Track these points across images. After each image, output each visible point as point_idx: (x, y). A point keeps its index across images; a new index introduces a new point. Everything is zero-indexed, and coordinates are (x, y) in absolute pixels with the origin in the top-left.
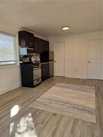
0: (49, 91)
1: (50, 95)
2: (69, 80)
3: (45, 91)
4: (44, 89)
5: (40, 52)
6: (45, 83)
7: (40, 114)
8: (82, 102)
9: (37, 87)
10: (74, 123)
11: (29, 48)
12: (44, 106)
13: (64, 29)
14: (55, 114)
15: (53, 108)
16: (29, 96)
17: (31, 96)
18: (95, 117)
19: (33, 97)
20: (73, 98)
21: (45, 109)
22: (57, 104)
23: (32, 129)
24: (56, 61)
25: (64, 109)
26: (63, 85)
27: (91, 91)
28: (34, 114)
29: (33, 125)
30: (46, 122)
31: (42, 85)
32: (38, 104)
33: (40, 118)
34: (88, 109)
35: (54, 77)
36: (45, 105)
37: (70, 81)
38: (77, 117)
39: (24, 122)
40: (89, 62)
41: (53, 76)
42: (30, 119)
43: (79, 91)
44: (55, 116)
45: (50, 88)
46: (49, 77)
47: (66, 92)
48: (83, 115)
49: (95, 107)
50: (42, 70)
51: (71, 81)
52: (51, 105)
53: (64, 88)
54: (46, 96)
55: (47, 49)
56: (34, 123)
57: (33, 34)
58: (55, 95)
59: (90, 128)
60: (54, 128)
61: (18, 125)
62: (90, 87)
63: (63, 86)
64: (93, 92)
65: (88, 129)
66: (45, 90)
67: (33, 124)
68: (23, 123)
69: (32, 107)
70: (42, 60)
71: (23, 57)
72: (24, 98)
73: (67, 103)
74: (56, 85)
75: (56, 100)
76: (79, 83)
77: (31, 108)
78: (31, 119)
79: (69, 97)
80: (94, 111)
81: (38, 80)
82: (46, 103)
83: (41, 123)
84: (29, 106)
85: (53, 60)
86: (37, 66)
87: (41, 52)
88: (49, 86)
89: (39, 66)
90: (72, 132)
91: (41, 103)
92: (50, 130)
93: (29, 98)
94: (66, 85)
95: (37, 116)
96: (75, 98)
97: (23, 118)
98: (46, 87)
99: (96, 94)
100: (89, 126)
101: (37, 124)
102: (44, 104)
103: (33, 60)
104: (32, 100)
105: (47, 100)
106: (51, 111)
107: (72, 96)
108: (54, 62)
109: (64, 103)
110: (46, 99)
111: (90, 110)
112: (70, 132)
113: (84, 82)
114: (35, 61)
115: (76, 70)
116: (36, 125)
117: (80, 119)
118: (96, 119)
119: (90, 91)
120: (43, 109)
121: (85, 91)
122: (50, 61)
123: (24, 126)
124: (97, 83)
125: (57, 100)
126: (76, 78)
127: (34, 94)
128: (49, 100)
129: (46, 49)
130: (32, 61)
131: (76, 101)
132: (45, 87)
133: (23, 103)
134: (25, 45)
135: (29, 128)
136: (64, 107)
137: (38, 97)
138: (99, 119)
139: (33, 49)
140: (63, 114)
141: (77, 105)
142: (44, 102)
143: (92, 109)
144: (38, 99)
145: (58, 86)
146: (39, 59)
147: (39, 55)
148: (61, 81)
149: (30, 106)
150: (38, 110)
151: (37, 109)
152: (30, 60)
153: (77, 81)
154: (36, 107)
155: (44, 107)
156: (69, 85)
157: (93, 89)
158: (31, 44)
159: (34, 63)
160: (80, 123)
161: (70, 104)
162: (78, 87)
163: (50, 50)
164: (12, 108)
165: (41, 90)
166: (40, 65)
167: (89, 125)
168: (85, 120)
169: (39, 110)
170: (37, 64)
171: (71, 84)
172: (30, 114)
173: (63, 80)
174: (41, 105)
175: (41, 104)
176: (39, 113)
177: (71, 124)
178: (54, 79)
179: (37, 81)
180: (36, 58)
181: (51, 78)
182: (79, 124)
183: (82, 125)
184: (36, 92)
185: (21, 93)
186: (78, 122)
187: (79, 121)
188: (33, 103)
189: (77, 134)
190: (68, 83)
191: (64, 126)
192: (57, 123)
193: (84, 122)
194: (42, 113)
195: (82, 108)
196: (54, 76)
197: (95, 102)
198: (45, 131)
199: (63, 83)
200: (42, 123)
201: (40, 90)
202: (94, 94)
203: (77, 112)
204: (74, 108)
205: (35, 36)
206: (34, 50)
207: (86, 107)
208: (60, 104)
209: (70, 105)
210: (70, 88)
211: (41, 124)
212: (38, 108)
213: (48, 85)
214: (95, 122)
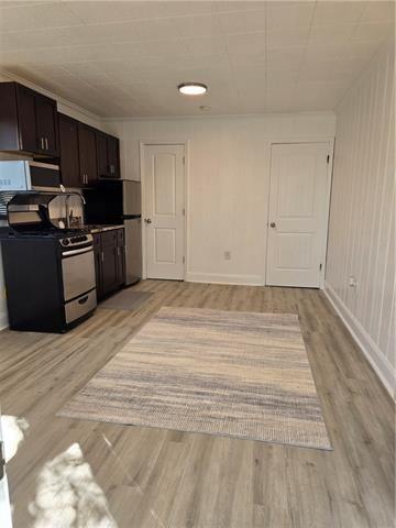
0: (133, 341)
1: (143, 358)
2: (205, 294)
3: (116, 344)
4: (113, 335)
5: (85, 179)
6: (111, 312)
7: (117, 441)
8: (266, 377)
9: (82, 326)
10: (257, 461)
11: (35, 160)
12: (127, 405)
14: (178, 436)
15: (165, 409)
16: (52, 371)
17: (61, 372)
18: (321, 427)
19: (73, 373)
20: (233, 362)
21: (135, 420)
22: (181, 391)
23: (99, 514)
24: (148, 222)
25: (209, 409)
26: (187, 312)
27: (289, 332)
28: (93, 445)
29: (97, 495)
30: (149, 472)
31: (100, 321)
32: (101, 402)
33: (124, 461)
34: (292, 400)
35: (145, 284)
36: (131, 401)
37: (207, 297)
38: (262, 437)
39: (56, 487)
40: (273, 225)
41: (138, 281)
42: (80, 467)
43: (250, 334)
44: (180, 441)
45: (134, 329)
46: (124, 286)
47: (203, 342)
48: (280, 423)
49: (314, 391)
50: (97, 258)
51: (213, 298)
52: (157, 401)
53: (191, 325)
54: (130, 365)
55: (112, 170)
56: (101, 484)
57: (53, 103)
58: (163, 355)
59: (314, 471)
60: (185, 492)
61: (31, 508)
62: (279, 315)
63: (185, 321)
64: (296, 333)
65: (309, 476)
66: (114, 340)
67: (98, 490)
68: (52, 491)
69: (75, 415)
70: (92, 217)
71: (13, 202)
72: (29, 381)
73: (215, 386)
74: (156, 317)
75: (172, 377)
76: (242, 302)
77: (74, 424)
78: (84, 471)
79: (220, 361)
80: (315, 405)
81: (85, 299)
82: (133, 395)
83: (130, 478)
84: (63, 414)
85: (140, 216)
86: (78, 240)
87: (91, 183)
88: (130, 321)
89: (86, 239)
90: (259, 498)
91: (112, 395)
92: (172, 503)
93: (56, 379)
94: (197, 313)
95: (109, 452)
96: (241, 360)
97: (46, 474)
98: (121, 325)
99: (307, 340)
100: (312, 465)
101: (114, 487)
102: (127, 396)
103: (54, 213)
104: (71, 386)
105: (135, 380)
106: (162, 426)
107: (229, 356)
108: (140, 222)
109: (204, 385)
110: (131, 378)
111: (301, 401)
112: (250, 499)
113: (261, 298)
114: (64, 220)
115: (227, 255)
116: (110, 491)
117: (274, 441)
118: (329, 433)
119: (284, 331)
120: (125, 420)
121: (268, 331)
122: (125, 221)
123: (63, 507)
124: (301, 300)
125: (175, 378)
126: (227, 286)
127: (73, 361)
128: (143, 379)
129: (108, 168)
130: (51, 217)
131: (246, 375)
132: (114, 325)
133: (34, 405)
134: (18, 147)
135: (85, 510)
136: (208, 402)
137: (96, 372)
138: (335, 431)
139: (57, 167)
140: (209, 429)
141: (253, 389)
142: (125, 391)
143: (307, 397)
144: (96, 382)
145: (165, 318)
146: (78, 212)
147: (79, 191)
148: (174, 299)
149: (69, 415)
150: (104, 426)
151: (101, 423)
152: (43, 212)
153: (231, 295)
154: (95, 416)
155: (130, 412)
156: (206, 312)
157: (294, 324)
158: (45, 144)
159: (62, 225)
160: (277, 457)
161: (225, 388)
162: (241, 318)
163: (125, 175)
165: (101, 337)
166: (90, 238)
167: (310, 461)
168: (293, 443)
169: (111, 423)
170: (74, 233)
171: (214, 308)
172: (75, 450)
173: (179, 295)
174: (114, 404)
175: (113, 399)
176: (114, 438)
177: (248, 468)
178: (145, 290)
179: (80, 302)
180: (66, 208)
181: (130, 289)
182: (276, 459)
183: (287, 465)
184: (81, 349)
185: (13, 360)
186: (270, 455)
187: (275, 450)
188: (78, 398)
189: (279, 503)
190: (201, 305)
191: (222, 475)
192: (196, 468)
193: (290, 450)
194: (124, 438)
195: (274, 397)
196: (144, 277)
197: (310, 371)
198: (153, 512)
199: (181, 306)
200: (137, 479)
201: (97, 341)
202: (301, 340)
203: (260, 416)
204: (246, 400)
205: (60, 109)
206: (60, 171)
207: (284, 393)
208: (191, 392)
209: (226, 393)
210: (214, 323)
211: (131, 485)
212: (107, 417)
213: (124, 317)
214: (328, 447)
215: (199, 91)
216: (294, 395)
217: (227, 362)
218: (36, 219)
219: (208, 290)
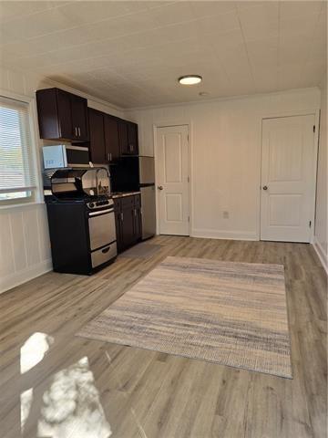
0: (141, 282)
1: (148, 296)
2: (205, 247)
3: (128, 285)
4: (127, 278)
5: (110, 157)
6: (129, 260)
7: (115, 358)
8: (245, 315)
9: (105, 270)
10: (224, 382)
11: (73, 144)
12: (127, 331)
13: (185, 81)
14: (163, 357)
15: (156, 336)
16: (78, 303)
17: (84, 304)
18: (286, 359)
19: (92, 305)
20: (219, 302)
21: (132, 343)
22: (170, 323)
23: (93, 407)
24: (160, 188)
25: (192, 337)
26: (187, 261)
27: (273, 279)
28: (98, 359)
29: (94, 396)
30: (136, 383)
31: (119, 267)
32: (109, 327)
33: (118, 372)
34: (265, 336)
35: (158, 238)
36: (131, 328)
37: (207, 249)
38: (232, 363)
39: (66, 387)
40: (265, 188)
41: (152, 236)
42: (85, 374)
43: (237, 280)
44: (164, 361)
45: (144, 274)
46: (140, 240)
47: (197, 286)
48: (251, 353)
49: (287, 329)
50: (118, 218)
51: (211, 250)
52: (151, 329)
53: (189, 272)
54: (135, 300)
55: (132, 148)
56: (98, 388)
57: (85, 101)
58: (163, 294)
59: (272, 394)
60: (161, 399)
61: (46, 399)
62: (268, 265)
63: (184, 268)
64: (279, 280)
65: (267, 398)
66: (128, 282)
67: (96, 392)
68: (63, 389)
69: (89, 336)
70: (116, 187)
71: (54, 177)
72: (61, 309)
73: (200, 320)
74: (162, 265)
75: (165, 312)
76: (236, 254)
77: (87, 342)
78: (89, 376)
79: (207, 301)
80: (284, 341)
81: (107, 250)
82: (133, 324)
83: (121, 385)
84: (80, 334)
85: (153, 184)
86: (101, 204)
87: (114, 160)
88: (141, 267)
89: (108, 203)
90: (219, 411)
91: (118, 323)
92: (150, 406)
93: (80, 309)
94: (196, 262)
95: (109, 364)
96: (227, 302)
97: (60, 374)
98: (133, 270)
99: (289, 287)
100: (272, 389)
101: (108, 390)
102: (129, 324)
103: (86, 184)
104: (89, 314)
105: (138, 312)
106: (152, 348)
107: (216, 297)
108: (154, 189)
109: (191, 319)
110: (133, 310)
111: (272, 336)
112: (213, 410)
113: (253, 250)
114: (95, 189)
115: (226, 214)
116: (104, 394)
117: (242, 367)
118: (292, 364)
119: (267, 279)
120: (124, 342)
121: (254, 278)
122: (141, 189)
123: (67, 400)
124: (291, 253)
125: (169, 312)
126: (226, 241)
127: (93, 297)
128: (143, 312)
129: (129, 148)
130: (84, 187)
131: (228, 313)
132: (128, 270)
133: (62, 326)
134: (58, 135)
135: (82, 406)
136: (192, 333)
137: (109, 305)
138: (299, 364)
139: (86, 149)
140: (189, 353)
141: (233, 325)
142: (128, 321)
143: (279, 334)
144: (107, 312)
145: (170, 266)
146: (106, 182)
147: (107, 167)
148: (179, 250)
149: (84, 335)
150: (108, 345)
151: (107, 343)
152: (78, 183)
153: (228, 248)
154: (103, 338)
155: (129, 336)
156: (204, 261)
157: (279, 273)
158: (78, 132)
159: (92, 193)
160: (242, 380)
161: (208, 322)
162: (233, 267)
163: (143, 152)
164: (23, 345)
165: (117, 280)
166: (111, 202)
167: (270, 385)
168: (258, 370)
169: (114, 344)
170: (100, 198)
171: (210, 258)
172: (84, 361)
173: (184, 247)
174: (118, 329)
175: (119, 326)
176: (114, 355)
177: (216, 386)
178: (158, 243)
179: (104, 251)
180: (96, 179)
181: (145, 243)
182: (240, 382)
183: (249, 387)
184: (101, 287)
185: (51, 294)
186: (236, 378)
187: (241, 375)
188: (94, 323)
189: (236, 417)
190: (200, 256)
191: (192, 391)
192: (172, 382)
193: (255, 376)
194: (121, 355)
195: (249, 332)
196: (158, 233)
197: (285, 312)
198: (133, 412)
199: (184, 256)
200: (125, 387)
201: (114, 282)
202: (284, 287)
203: (234, 347)
204: (224, 333)
205: (90, 104)
206: (90, 152)
207: (258, 330)
208: (179, 324)
209: (208, 326)
210: (208, 271)
211: (120, 390)
212: (111, 339)
213: (139, 263)
214: (289, 375)
215: (195, 81)
216: (267, 331)
217: (214, 302)
218: (74, 188)
219: (208, 244)
